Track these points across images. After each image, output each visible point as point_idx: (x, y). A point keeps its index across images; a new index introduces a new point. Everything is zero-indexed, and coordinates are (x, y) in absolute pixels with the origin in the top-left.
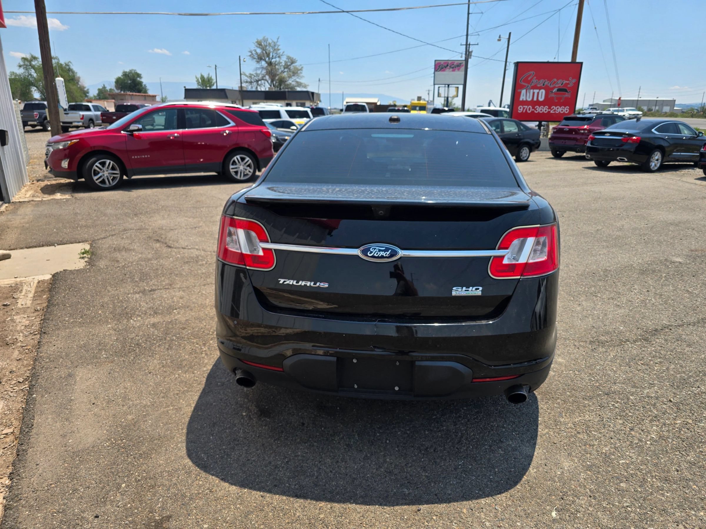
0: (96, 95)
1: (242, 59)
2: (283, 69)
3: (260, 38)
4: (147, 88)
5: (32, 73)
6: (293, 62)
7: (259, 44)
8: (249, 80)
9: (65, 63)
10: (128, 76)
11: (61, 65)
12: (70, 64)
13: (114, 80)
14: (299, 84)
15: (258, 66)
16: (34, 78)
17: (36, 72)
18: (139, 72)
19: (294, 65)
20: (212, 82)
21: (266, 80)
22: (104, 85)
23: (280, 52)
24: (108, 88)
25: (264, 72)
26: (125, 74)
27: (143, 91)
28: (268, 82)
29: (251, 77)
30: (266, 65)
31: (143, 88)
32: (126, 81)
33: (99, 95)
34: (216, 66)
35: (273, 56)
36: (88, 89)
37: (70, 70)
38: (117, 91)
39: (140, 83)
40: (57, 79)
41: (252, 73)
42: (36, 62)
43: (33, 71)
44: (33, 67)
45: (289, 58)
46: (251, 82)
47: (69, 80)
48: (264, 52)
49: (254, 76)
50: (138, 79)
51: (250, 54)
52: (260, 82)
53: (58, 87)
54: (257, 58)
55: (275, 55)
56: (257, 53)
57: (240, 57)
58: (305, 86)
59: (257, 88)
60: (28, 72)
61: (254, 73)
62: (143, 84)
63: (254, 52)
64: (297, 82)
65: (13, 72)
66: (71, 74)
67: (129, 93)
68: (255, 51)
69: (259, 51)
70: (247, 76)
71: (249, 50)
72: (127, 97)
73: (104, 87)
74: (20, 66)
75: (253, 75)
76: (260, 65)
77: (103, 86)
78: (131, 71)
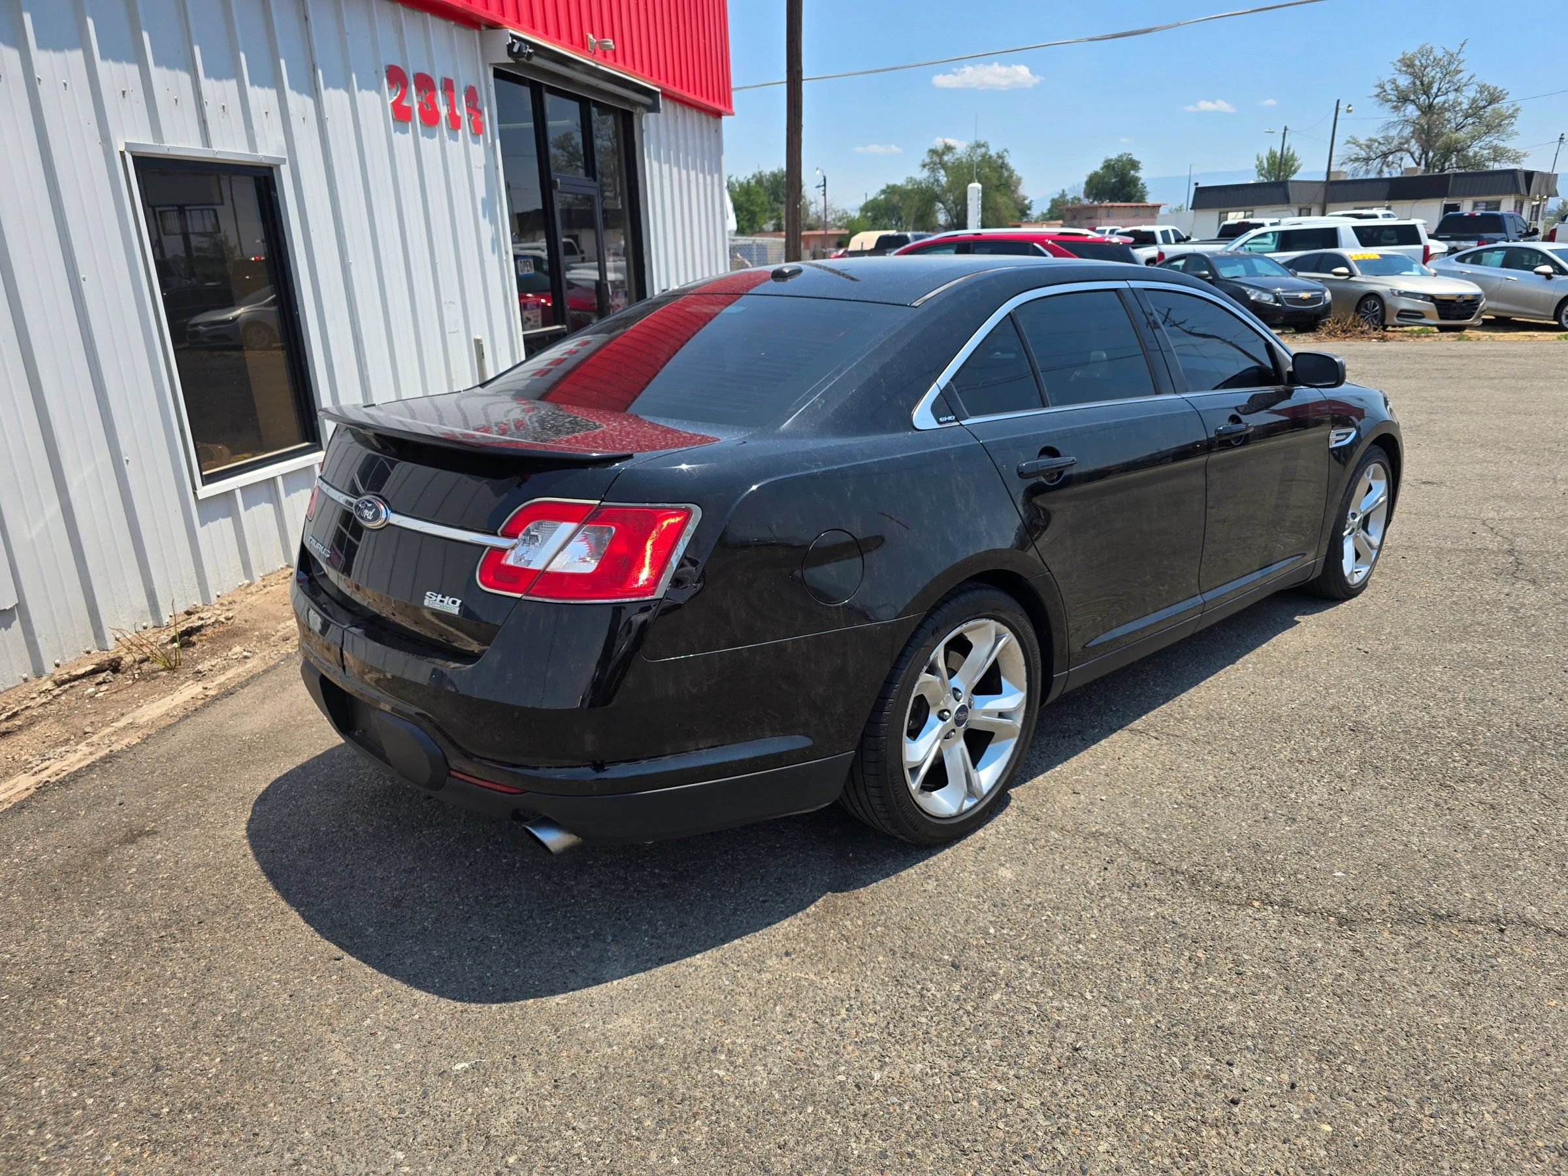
0: (1045, 211)
1: (1343, 107)
2: (1460, 120)
3: (1411, 49)
4: (1148, 189)
5: (941, 178)
6: (1493, 99)
7: (1408, 64)
8: (1363, 154)
9: (998, 154)
10: (1114, 168)
11: (991, 157)
12: (1005, 154)
13: (1085, 179)
14: (1498, 154)
15: (1394, 117)
16: (942, 186)
17: (946, 176)
18: (1135, 157)
19: (1496, 106)
20: (1292, 165)
21: (1408, 151)
22: (1063, 191)
23: (1464, 77)
24: (1069, 197)
25: (1408, 130)
26: (1108, 166)
27: (1136, 198)
28: (1412, 155)
29: (1369, 147)
30: (1418, 113)
31: (1138, 191)
32: (1106, 179)
33: (1050, 211)
34: (1286, 129)
35: (1439, 89)
36: (1031, 202)
37: (1003, 166)
38: (1086, 202)
39: (1134, 181)
40: (971, 185)
41: (1374, 136)
42: (950, 156)
43: (942, 172)
44: (944, 166)
45: (1483, 88)
46: (1367, 160)
47: (997, 187)
48: (1418, 83)
49: (1380, 143)
50: (1132, 172)
51: (1379, 90)
52: (1390, 158)
53: (969, 202)
54: (1394, 98)
55: (1444, 86)
56: (1397, 88)
57: (1338, 101)
58: (1516, 159)
59: (1381, 171)
60: (934, 177)
61: (1379, 137)
62: (1142, 181)
63: (1388, 87)
64: (1495, 149)
65: (911, 178)
66: (1006, 174)
67: (1107, 203)
68: (1394, 82)
69: (1404, 81)
70: (1359, 146)
71: (1377, 83)
72: (1099, 212)
73: (1063, 195)
74: (924, 166)
75: (1376, 141)
76: (1401, 114)
77: (1061, 192)
78: (1121, 156)
